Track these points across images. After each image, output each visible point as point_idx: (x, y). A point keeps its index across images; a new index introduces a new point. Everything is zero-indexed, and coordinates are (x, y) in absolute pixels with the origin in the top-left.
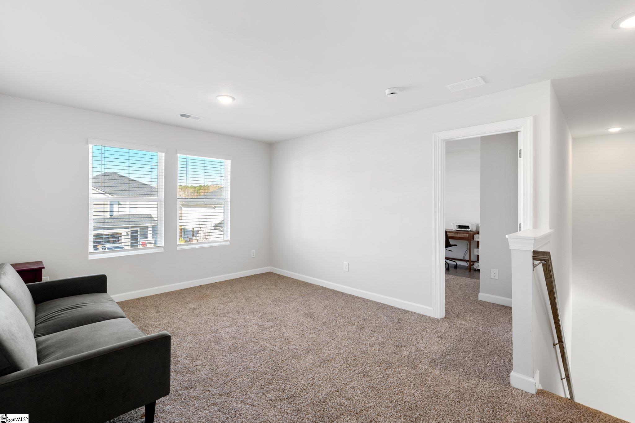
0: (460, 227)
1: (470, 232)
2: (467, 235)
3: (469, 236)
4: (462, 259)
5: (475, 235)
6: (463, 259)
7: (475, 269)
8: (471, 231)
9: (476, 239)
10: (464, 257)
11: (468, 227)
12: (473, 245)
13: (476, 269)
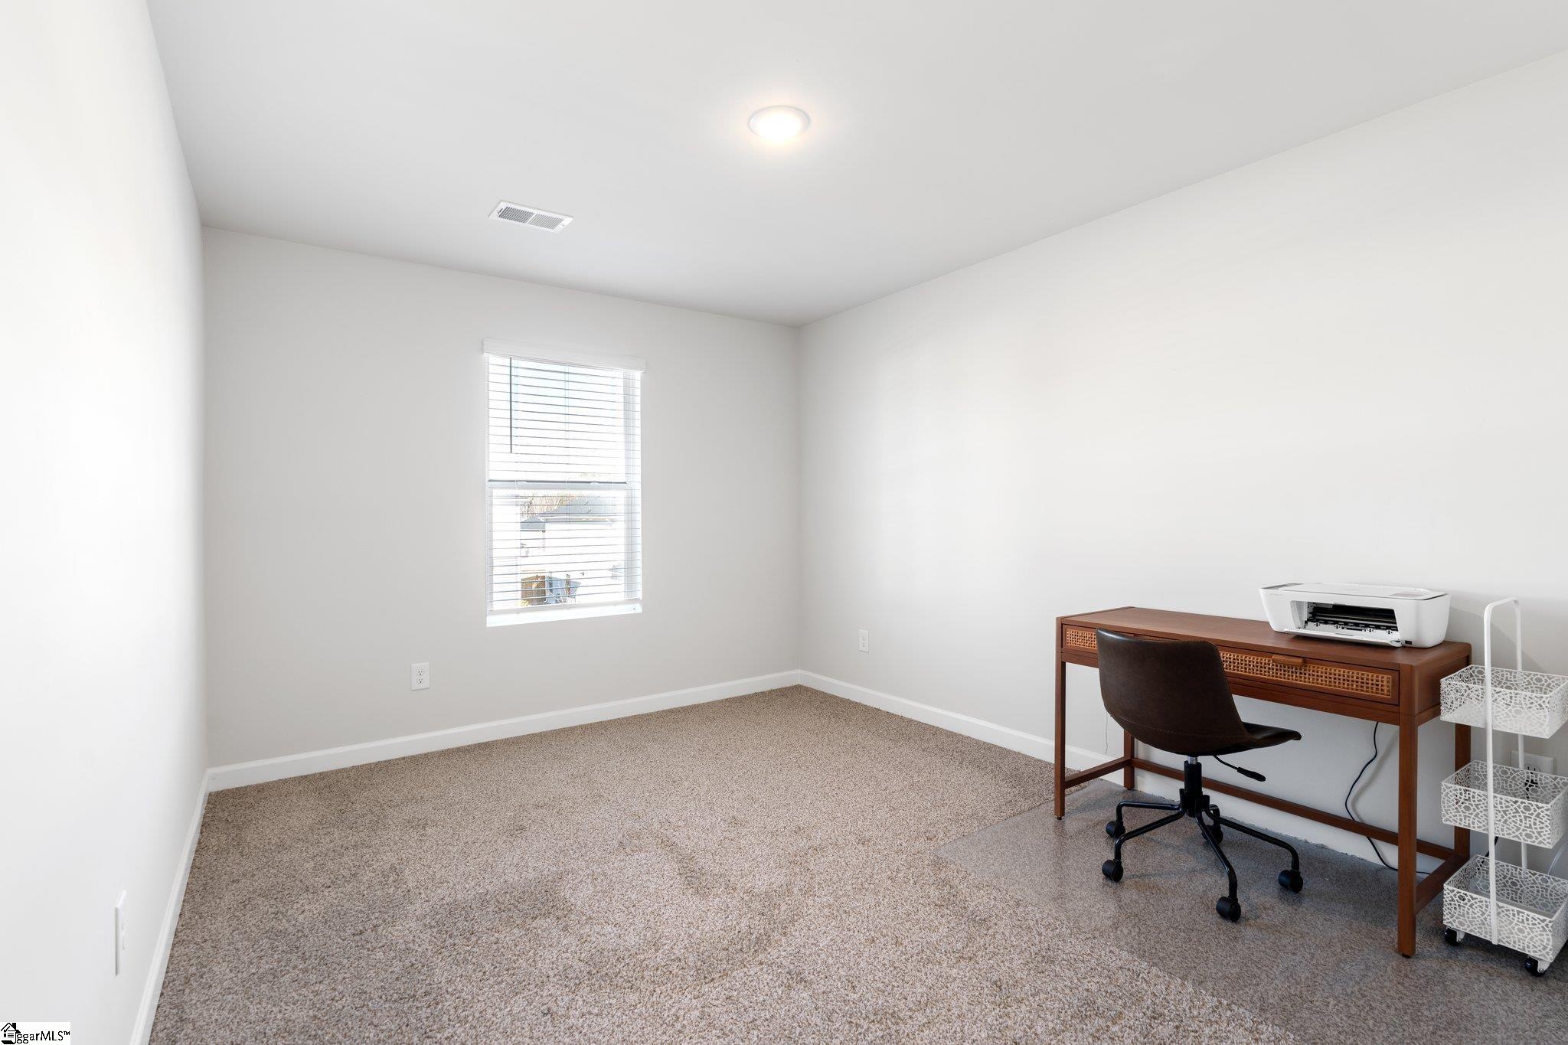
0: (1319, 613)
1: (1401, 659)
2: (1385, 681)
3: (1397, 685)
4: (1337, 808)
5: (1444, 682)
6: (1344, 814)
7: (1452, 933)
8: (1408, 646)
9: (1452, 714)
10: (1352, 795)
11: (1385, 617)
12: (1432, 746)
13: (1460, 937)
